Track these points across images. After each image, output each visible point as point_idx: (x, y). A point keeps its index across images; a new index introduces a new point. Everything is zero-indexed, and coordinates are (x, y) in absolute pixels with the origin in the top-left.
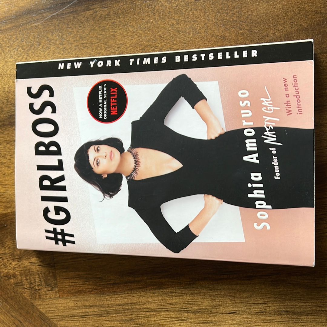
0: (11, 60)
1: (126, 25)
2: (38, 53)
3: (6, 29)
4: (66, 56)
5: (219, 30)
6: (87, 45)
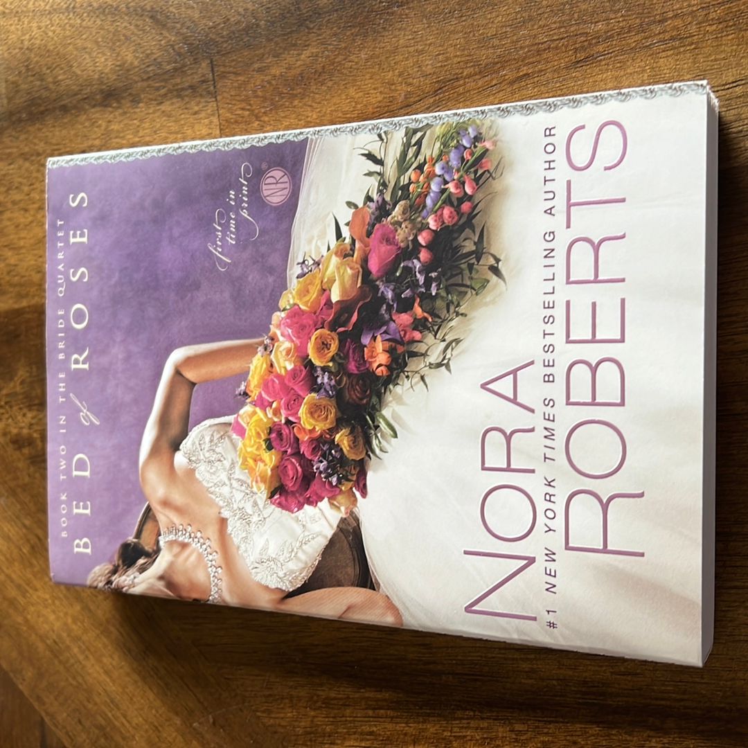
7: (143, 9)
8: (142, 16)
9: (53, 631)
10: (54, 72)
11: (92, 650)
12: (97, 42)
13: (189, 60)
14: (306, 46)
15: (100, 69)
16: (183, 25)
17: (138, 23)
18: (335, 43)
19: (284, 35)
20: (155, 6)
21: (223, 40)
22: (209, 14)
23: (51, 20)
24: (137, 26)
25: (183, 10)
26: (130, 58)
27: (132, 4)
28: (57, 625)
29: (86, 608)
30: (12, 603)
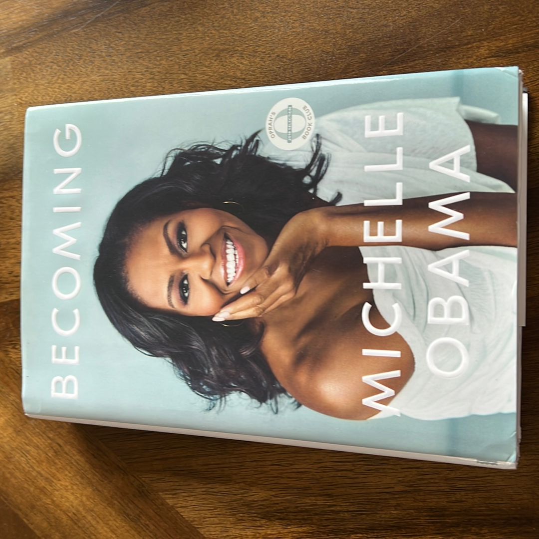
0: (43, 82)
1: (194, 23)
2: (78, 70)
3: (36, 40)
4: (116, 71)
5: (320, 21)
6: (143, 55)
9: (73, 507)
11: (101, 516)
28: (76, 502)
30: (42, 490)
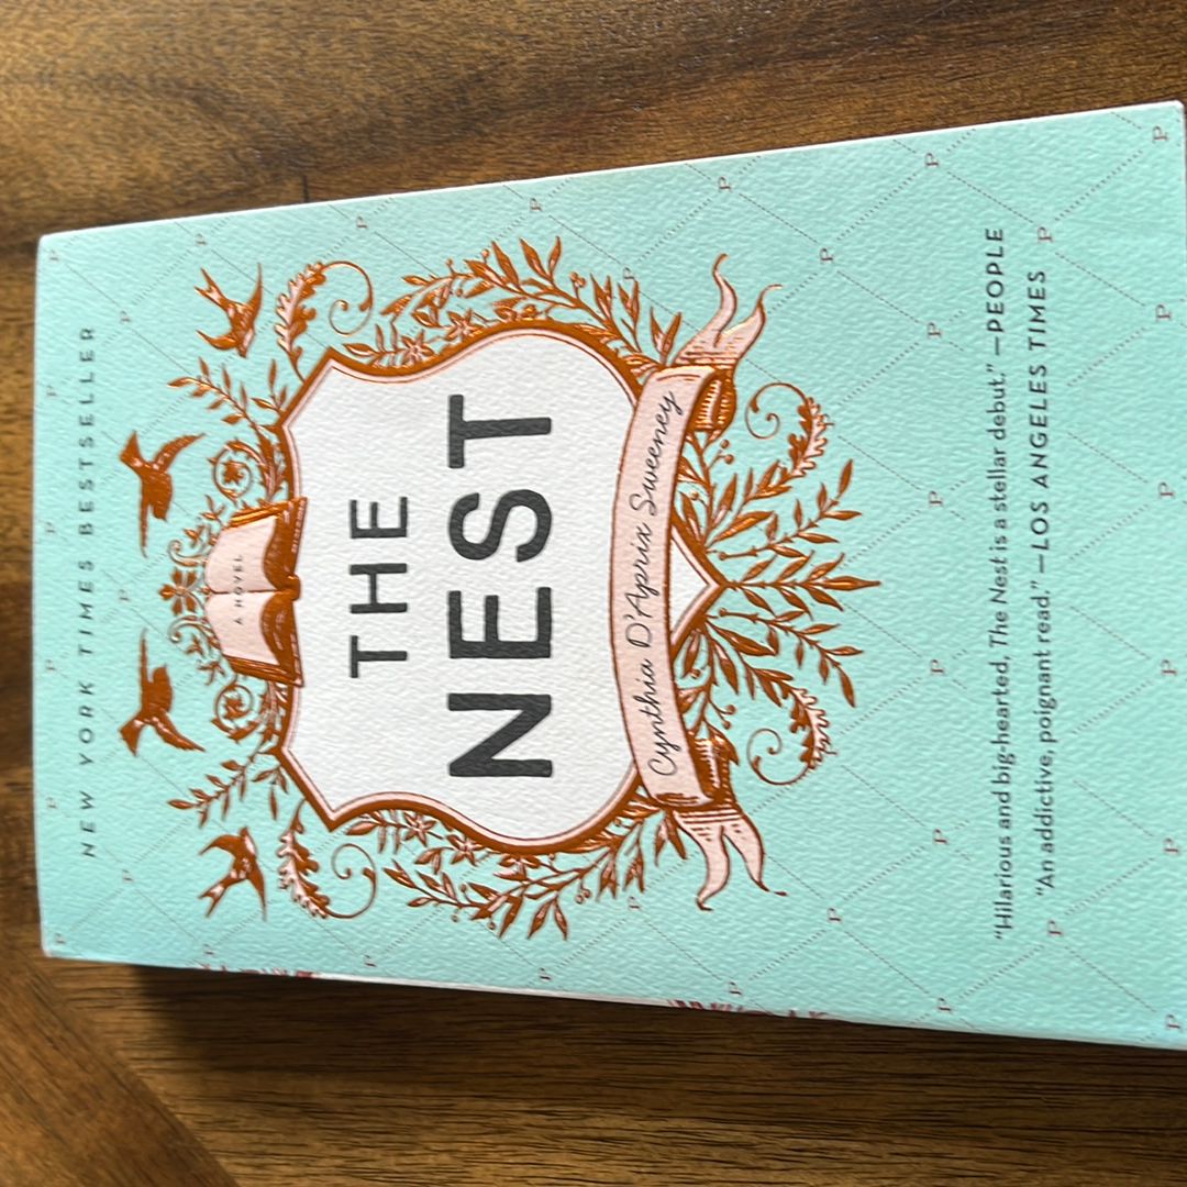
7: (181, 85)
8: (177, 95)
10: (13, 184)
12: (93, 137)
13: (264, 177)
14: (475, 164)
15: (97, 182)
16: (253, 115)
17: (171, 107)
18: (529, 162)
19: (439, 143)
20: (202, 81)
21: (325, 145)
22: (301, 100)
23: (8, 93)
24: (168, 112)
25: (255, 89)
26: (154, 167)
27: (161, 75)
29: (51, 1134)
